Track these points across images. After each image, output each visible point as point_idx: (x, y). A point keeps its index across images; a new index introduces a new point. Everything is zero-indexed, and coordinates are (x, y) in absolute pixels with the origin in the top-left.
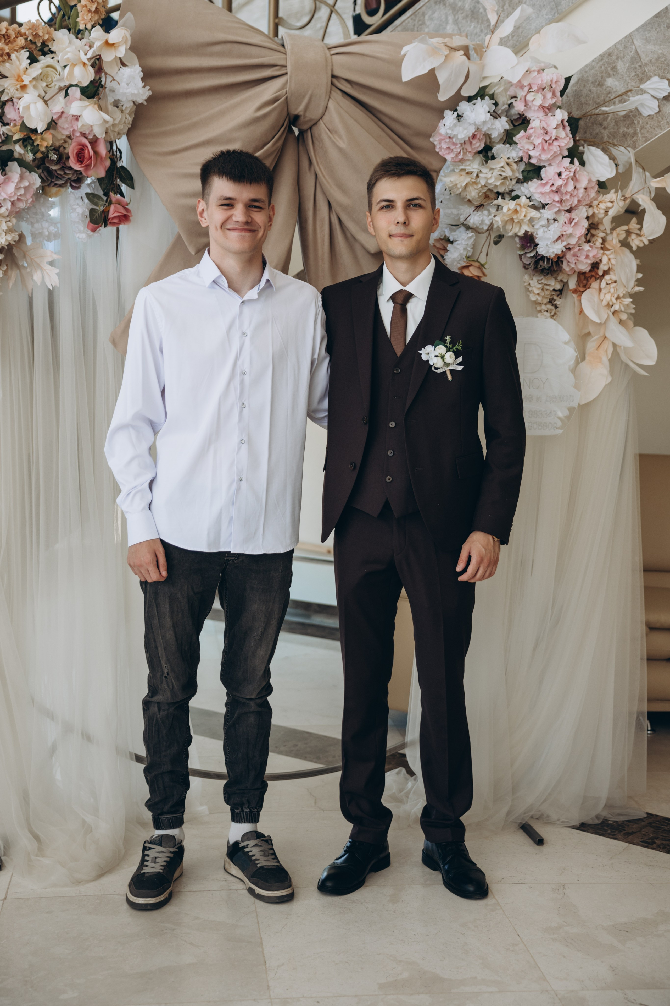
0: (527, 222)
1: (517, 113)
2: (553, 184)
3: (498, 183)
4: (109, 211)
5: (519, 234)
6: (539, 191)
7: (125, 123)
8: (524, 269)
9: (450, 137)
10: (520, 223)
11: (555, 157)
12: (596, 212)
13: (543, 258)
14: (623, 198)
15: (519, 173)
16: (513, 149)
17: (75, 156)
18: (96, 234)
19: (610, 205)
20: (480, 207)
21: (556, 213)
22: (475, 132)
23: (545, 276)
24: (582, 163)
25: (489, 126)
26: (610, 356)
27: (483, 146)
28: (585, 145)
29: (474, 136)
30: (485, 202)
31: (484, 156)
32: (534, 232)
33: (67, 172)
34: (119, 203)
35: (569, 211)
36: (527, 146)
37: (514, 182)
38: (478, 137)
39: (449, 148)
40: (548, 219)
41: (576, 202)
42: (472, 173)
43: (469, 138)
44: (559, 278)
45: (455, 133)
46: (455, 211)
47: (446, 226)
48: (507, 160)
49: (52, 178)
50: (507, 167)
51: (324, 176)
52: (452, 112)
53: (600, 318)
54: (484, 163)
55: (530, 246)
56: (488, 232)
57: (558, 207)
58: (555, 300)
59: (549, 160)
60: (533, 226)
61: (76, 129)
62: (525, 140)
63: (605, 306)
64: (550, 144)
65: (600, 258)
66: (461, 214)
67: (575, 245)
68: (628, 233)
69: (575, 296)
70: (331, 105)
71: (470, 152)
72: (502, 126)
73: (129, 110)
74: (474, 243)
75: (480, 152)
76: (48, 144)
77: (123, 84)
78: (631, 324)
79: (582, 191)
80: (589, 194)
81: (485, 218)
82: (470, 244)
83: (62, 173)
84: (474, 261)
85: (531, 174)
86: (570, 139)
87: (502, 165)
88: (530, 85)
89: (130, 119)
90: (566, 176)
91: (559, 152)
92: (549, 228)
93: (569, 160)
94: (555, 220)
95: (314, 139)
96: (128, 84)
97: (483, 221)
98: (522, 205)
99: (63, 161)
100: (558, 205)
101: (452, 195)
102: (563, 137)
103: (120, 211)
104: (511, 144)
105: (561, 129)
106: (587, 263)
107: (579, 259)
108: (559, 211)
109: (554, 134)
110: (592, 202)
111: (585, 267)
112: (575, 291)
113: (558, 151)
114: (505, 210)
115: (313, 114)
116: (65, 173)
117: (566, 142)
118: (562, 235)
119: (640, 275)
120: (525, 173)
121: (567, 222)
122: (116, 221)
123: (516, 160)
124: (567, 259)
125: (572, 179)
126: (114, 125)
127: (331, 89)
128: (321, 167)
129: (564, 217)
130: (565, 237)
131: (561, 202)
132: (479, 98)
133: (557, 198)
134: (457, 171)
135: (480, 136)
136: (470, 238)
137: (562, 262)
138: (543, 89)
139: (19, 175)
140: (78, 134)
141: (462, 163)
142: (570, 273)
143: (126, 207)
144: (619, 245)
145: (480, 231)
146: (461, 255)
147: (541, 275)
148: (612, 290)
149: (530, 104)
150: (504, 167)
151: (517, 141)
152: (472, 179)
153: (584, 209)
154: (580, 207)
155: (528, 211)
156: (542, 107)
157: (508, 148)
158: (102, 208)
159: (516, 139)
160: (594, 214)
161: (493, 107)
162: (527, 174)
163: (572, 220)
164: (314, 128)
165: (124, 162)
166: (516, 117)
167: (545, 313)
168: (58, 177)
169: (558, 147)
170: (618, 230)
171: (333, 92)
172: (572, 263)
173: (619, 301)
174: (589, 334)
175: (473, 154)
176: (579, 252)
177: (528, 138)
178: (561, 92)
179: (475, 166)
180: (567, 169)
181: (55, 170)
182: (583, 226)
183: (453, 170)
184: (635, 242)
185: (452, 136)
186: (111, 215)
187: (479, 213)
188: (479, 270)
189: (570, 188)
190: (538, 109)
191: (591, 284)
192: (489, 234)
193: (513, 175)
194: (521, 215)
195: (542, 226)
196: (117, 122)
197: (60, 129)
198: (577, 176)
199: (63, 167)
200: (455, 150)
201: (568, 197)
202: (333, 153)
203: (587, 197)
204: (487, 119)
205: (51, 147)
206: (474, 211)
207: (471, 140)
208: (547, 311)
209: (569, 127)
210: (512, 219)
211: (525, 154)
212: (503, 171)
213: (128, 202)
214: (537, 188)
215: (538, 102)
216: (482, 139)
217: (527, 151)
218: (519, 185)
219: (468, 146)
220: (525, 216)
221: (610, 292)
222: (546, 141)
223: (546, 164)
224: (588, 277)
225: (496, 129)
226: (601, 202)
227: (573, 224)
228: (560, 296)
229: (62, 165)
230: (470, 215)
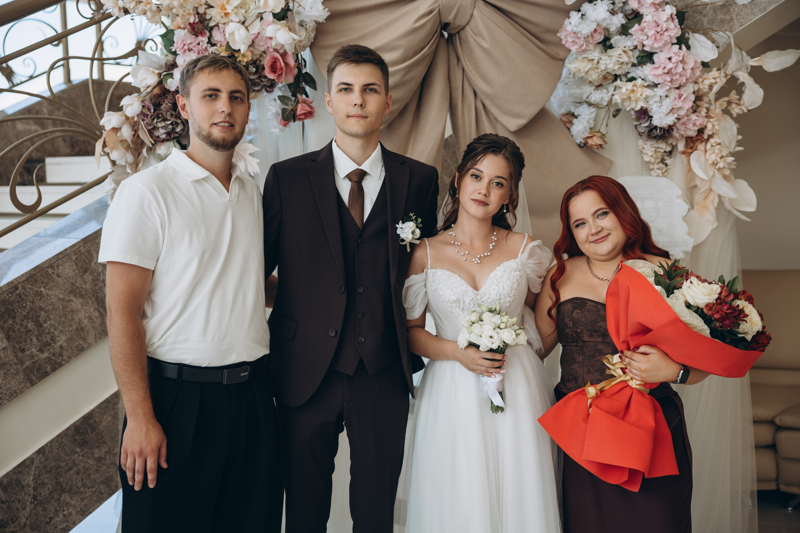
0: (643, 100)
1: (630, 9)
2: (664, 68)
3: (616, 68)
4: (296, 109)
5: (635, 109)
6: (652, 73)
7: (309, 38)
8: (639, 136)
9: (575, 33)
10: (636, 101)
11: (665, 44)
12: (701, 87)
13: (656, 127)
14: (724, 75)
15: (634, 59)
16: (629, 39)
17: (269, 67)
18: (287, 129)
19: (713, 81)
20: (599, 86)
21: (667, 90)
22: (596, 27)
23: (657, 141)
24: (688, 48)
25: (608, 22)
26: (716, 205)
27: (602, 38)
28: (690, 33)
29: (595, 31)
30: (604, 82)
31: (603, 46)
32: (648, 107)
33: (263, 80)
34: (304, 102)
35: (678, 88)
36: (641, 37)
37: (630, 66)
38: (599, 31)
39: (574, 41)
40: (660, 96)
41: (684, 81)
42: (593, 60)
43: (591, 32)
44: (669, 142)
45: (580, 29)
46: (578, 91)
47: (570, 104)
48: (624, 49)
50: (624, 54)
51: (470, 71)
52: (577, 12)
53: (707, 175)
54: (604, 51)
55: (645, 118)
56: (607, 108)
57: (670, 86)
58: (665, 160)
59: (660, 47)
60: (648, 102)
61: (270, 46)
62: (640, 32)
63: (711, 164)
64: (661, 35)
65: (705, 125)
66: (584, 93)
67: (684, 116)
68: (729, 103)
69: (683, 156)
70: (476, 13)
72: (619, 21)
73: (312, 28)
74: (595, 117)
75: (599, 43)
76: (248, 59)
77: (307, 8)
78: (732, 177)
79: (689, 72)
80: (695, 73)
81: (604, 95)
82: (592, 117)
83: (258, 81)
84: (596, 132)
85: (644, 59)
86: (678, 29)
87: (619, 52)
89: (313, 35)
90: (676, 60)
91: (669, 41)
92: (662, 103)
94: (667, 96)
95: (461, 41)
96: (311, 8)
97: (602, 98)
98: (638, 85)
99: (260, 71)
100: (669, 84)
101: (576, 78)
102: (672, 28)
103: (306, 109)
104: (626, 36)
105: (670, 22)
106: (694, 130)
107: (688, 127)
108: (670, 89)
109: (665, 26)
110: (697, 79)
111: (692, 133)
112: (683, 153)
114: (624, 90)
115: (461, 22)
116: (261, 81)
117: (675, 32)
118: (673, 108)
119: (740, 137)
120: (640, 59)
121: (676, 98)
122: (302, 117)
123: (632, 48)
124: (677, 127)
125: (681, 62)
126: (300, 41)
127: (475, 1)
128: (468, 63)
129: (674, 94)
130: (675, 110)
131: (671, 81)
133: (668, 79)
134: (580, 58)
136: (592, 113)
137: (673, 130)
140: (272, 50)
141: (585, 53)
142: (679, 138)
143: (311, 105)
144: (721, 113)
145: (601, 106)
146: (585, 127)
147: (654, 140)
148: (717, 151)
149: (643, 2)
150: (621, 54)
151: (632, 33)
152: (593, 65)
153: (691, 86)
154: (688, 85)
155: (643, 91)
156: (653, 4)
157: (624, 38)
158: (290, 108)
159: (631, 31)
161: (612, 7)
162: (641, 59)
163: (681, 95)
164: (462, 33)
165: (308, 69)
166: (629, 12)
167: (658, 171)
168: (255, 84)
169: (668, 36)
170: (721, 101)
171: (477, 3)
172: (681, 130)
173: (722, 160)
174: (695, 187)
175: (594, 45)
176: (687, 121)
177: (642, 30)
179: (596, 54)
180: (676, 54)
181: (254, 79)
182: (691, 100)
183: (577, 58)
184: (736, 110)
185: (577, 32)
186: (298, 113)
187: (599, 92)
188: (601, 139)
189: (680, 69)
190: (650, 6)
191: (697, 146)
192: (609, 109)
193: (629, 60)
194: (637, 94)
195: (656, 102)
196: (302, 38)
197: (257, 47)
198: (685, 59)
200: (579, 43)
201: (678, 77)
202: (478, 52)
203: (693, 76)
204: (607, 17)
205: (250, 61)
206: (594, 90)
207: (593, 34)
208: (659, 169)
209: (677, 19)
210: (629, 97)
211: (639, 44)
213: (312, 101)
214: (651, 71)
216: (602, 32)
217: (641, 41)
218: (634, 68)
219: (590, 39)
220: (641, 95)
221: (714, 153)
222: (658, 33)
223: (658, 51)
224: (695, 141)
225: (613, 24)
226: (705, 79)
227: (682, 99)
228: (669, 156)
229: (259, 75)
230: (591, 93)
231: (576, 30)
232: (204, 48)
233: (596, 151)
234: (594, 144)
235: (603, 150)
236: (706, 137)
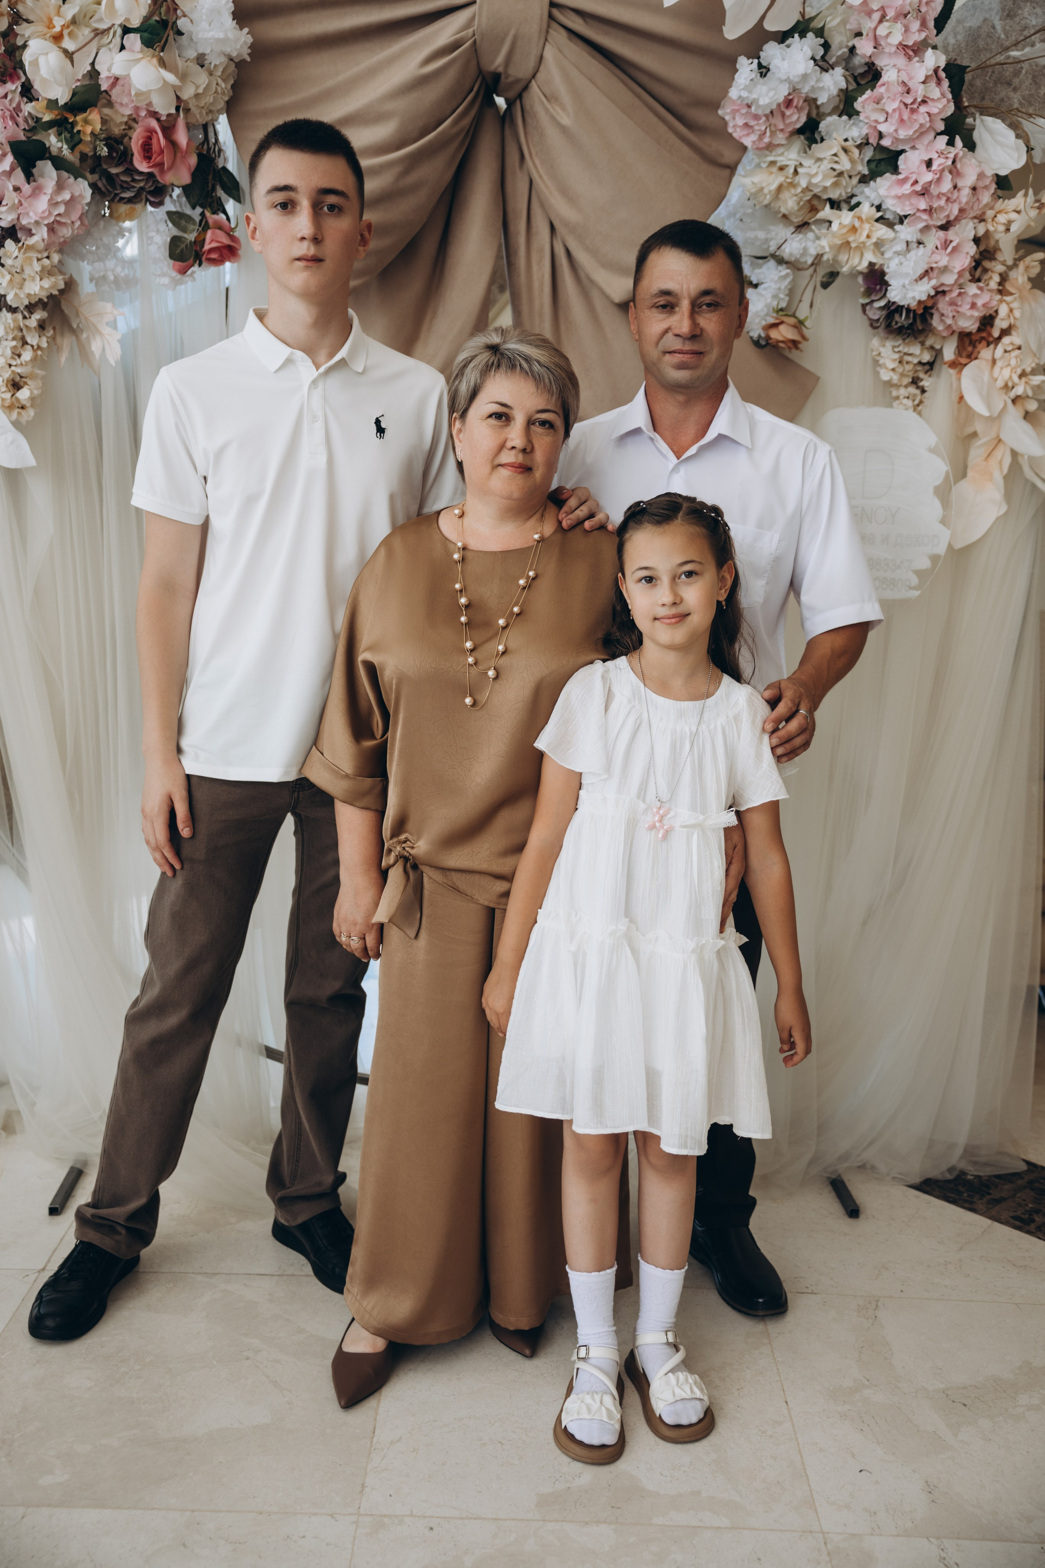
0: (872, 247)
1: (862, 61)
2: (916, 182)
3: (828, 183)
4: (204, 240)
5: (860, 268)
6: (893, 193)
7: (216, 92)
8: (870, 329)
10: (861, 249)
11: (921, 133)
12: (991, 229)
13: (899, 309)
14: (1037, 204)
15: (863, 165)
16: (853, 124)
17: (140, 150)
18: (185, 278)
20: (803, 226)
21: (921, 231)
22: (789, 94)
23: (904, 339)
24: (970, 145)
25: (813, 83)
26: (1005, 471)
27: (803, 119)
28: (977, 115)
29: (788, 103)
30: (811, 219)
31: (807, 139)
32: (884, 265)
33: (137, 178)
34: (220, 227)
36: (875, 116)
37: (855, 180)
38: (795, 104)
39: (746, 125)
40: (907, 242)
41: (956, 212)
42: (787, 167)
43: (779, 105)
44: (928, 343)
45: (754, 96)
46: (761, 235)
48: (844, 143)
49: (114, 188)
50: (843, 156)
51: (540, 176)
52: (751, 60)
53: (989, 407)
54: (808, 149)
55: (880, 290)
56: (811, 270)
57: (926, 220)
58: (922, 380)
59: (911, 139)
60: (883, 254)
61: (140, 104)
62: (871, 106)
63: (1002, 388)
64: (913, 111)
65: (995, 309)
66: (772, 239)
67: (953, 285)
69: (952, 372)
70: (549, 53)
71: (782, 130)
72: (835, 83)
73: (222, 70)
74: (789, 287)
75: (800, 131)
76: (93, 129)
77: (204, 25)
79: (966, 193)
80: (980, 197)
81: (810, 244)
82: (783, 287)
83: (129, 179)
84: (787, 315)
85: (883, 167)
86: (948, 101)
87: (834, 151)
88: (882, 8)
89: (226, 87)
90: (940, 165)
91: (928, 125)
92: (908, 256)
93: (945, 138)
94: (920, 243)
95: (526, 115)
96: (210, 24)
97: (805, 250)
98: (864, 217)
99: (124, 160)
100: (925, 216)
101: (757, 207)
102: (936, 98)
103: (219, 239)
104: (850, 117)
105: (933, 84)
106: (972, 316)
107: (959, 309)
108: (927, 228)
109: (920, 91)
110: (984, 213)
111: (969, 324)
112: (953, 364)
113: (926, 122)
114: (835, 226)
115: (520, 70)
116: (134, 180)
117: (940, 106)
120: (873, 165)
121: (939, 247)
122: (214, 256)
123: (859, 142)
124: (940, 309)
125: (950, 172)
126: (197, 96)
127: (549, 27)
128: (537, 161)
129: (935, 238)
130: (936, 272)
131: (930, 211)
132: (796, 36)
133: (923, 204)
135: (798, 102)
136: (784, 278)
137: (932, 315)
138: (905, 16)
139: (54, 183)
140: (143, 113)
141: (771, 151)
142: (945, 334)
143: (232, 233)
144: (1029, 286)
145: (801, 266)
146: (767, 305)
147: (898, 337)
148: (1013, 362)
149: (883, 43)
150: (839, 154)
151: (860, 109)
152: (787, 177)
153: (971, 225)
154: (964, 221)
155: (873, 229)
156: (903, 47)
157: (845, 121)
158: (191, 237)
159: (857, 105)
160: (987, 233)
161: (821, 52)
162: (876, 167)
163: (948, 243)
164: (525, 95)
165: (227, 161)
166: (861, 70)
167: (905, 401)
168: (126, 187)
169: (926, 115)
170: (1028, 259)
171: (551, 31)
172: (948, 317)
173: (1024, 379)
174: (974, 435)
175: (788, 134)
176: (960, 298)
177: (877, 101)
178: (936, 20)
179: (791, 155)
180: (942, 153)
181: (117, 174)
182: (968, 254)
183: (758, 165)
185: (749, 104)
186: (207, 247)
187: (801, 236)
188: (796, 331)
189: (946, 186)
190: (895, 52)
191: (979, 352)
193: (852, 167)
194: (861, 234)
195: (898, 253)
197: (117, 106)
198: (959, 165)
199: (127, 169)
200: (756, 128)
201: (942, 202)
202: (553, 136)
203: (976, 204)
204: (809, 71)
205: (99, 135)
206: (792, 233)
207: (783, 109)
208: (908, 398)
209: (947, 80)
210: (848, 243)
211: (871, 131)
212: (836, 162)
213: (235, 227)
214: (889, 188)
215: (897, 38)
216: (802, 108)
217: (874, 124)
218: (862, 186)
219: (778, 121)
220: (868, 237)
221: (1009, 365)
222: (906, 105)
223: (906, 148)
224: (976, 341)
225: (822, 88)
226: (999, 212)
227: (949, 249)
228: (929, 373)
229: (126, 166)
230: (786, 240)
231: (747, 97)
232: (14, 105)
233: (787, 353)
234: (781, 338)
235: (798, 352)
236: (996, 333)
